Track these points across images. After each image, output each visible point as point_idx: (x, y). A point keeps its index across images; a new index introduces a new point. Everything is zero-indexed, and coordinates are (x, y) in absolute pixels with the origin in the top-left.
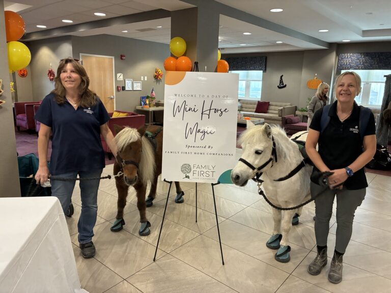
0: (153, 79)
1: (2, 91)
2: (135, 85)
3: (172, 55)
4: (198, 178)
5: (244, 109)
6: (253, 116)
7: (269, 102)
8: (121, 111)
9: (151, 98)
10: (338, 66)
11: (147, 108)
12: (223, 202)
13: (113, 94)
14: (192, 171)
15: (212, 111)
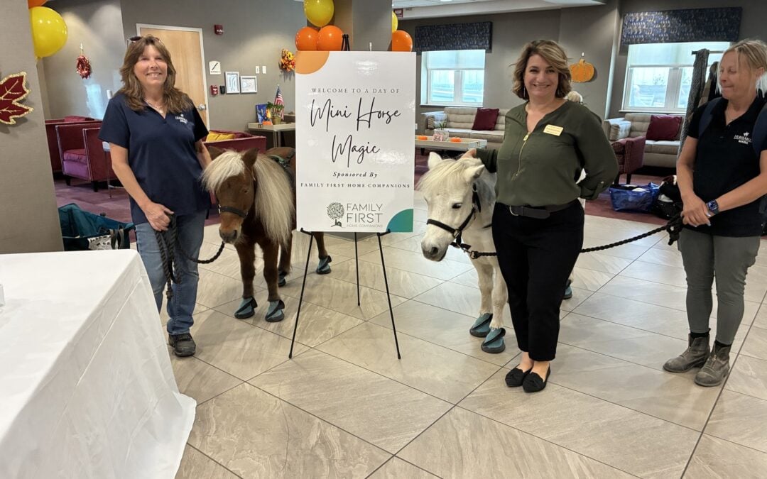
0: (279, 72)
1: (28, 91)
2: (244, 83)
3: (310, 25)
4: (356, 226)
5: (452, 124)
6: (469, 136)
7: (498, 110)
8: (221, 130)
9: (276, 106)
10: (622, 37)
11: (268, 126)
12: (405, 277)
13: (204, 100)
14: (345, 215)
15: (375, 116)
